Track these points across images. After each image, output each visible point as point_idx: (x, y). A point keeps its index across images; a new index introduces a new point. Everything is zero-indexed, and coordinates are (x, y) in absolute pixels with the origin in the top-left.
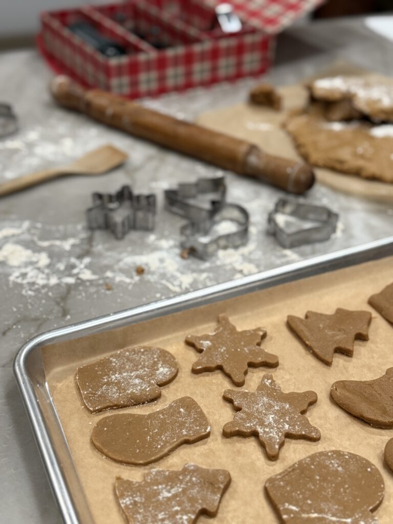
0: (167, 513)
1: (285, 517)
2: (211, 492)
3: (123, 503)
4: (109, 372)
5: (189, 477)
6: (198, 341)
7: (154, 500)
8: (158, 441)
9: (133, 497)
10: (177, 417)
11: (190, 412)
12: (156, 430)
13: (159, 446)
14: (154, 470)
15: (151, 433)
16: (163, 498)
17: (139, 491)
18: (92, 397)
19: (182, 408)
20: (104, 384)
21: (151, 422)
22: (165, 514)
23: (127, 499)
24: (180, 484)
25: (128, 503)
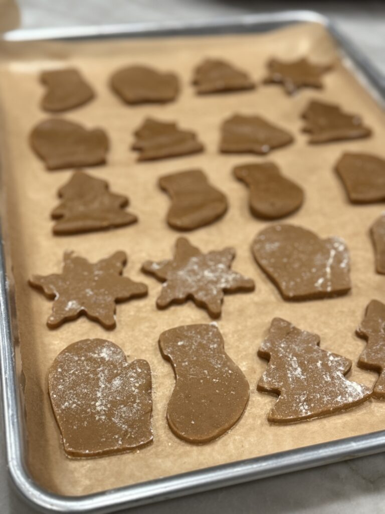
0: (324, 373)
1: (329, 289)
2: (298, 336)
3: (306, 413)
4: (86, 413)
5: (280, 349)
6: (64, 312)
7: (305, 383)
8: (221, 372)
9: (300, 402)
10: (190, 349)
11: (186, 337)
12: (206, 371)
13: (230, 372)
14: (265, 379)
15: (208, 377)
16: (303, 375)
17: (293, 395)
18: (131, 435)
19: (177, 342)
20: (111, 420)
21: (192, 375)
22: (326, 374)
23: (302, 408)
24: (289, 357)
25: (306, 407)
